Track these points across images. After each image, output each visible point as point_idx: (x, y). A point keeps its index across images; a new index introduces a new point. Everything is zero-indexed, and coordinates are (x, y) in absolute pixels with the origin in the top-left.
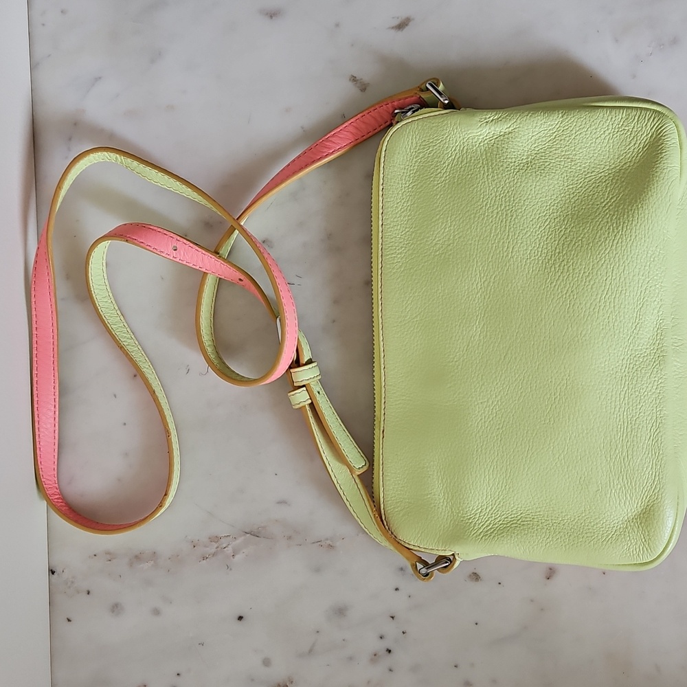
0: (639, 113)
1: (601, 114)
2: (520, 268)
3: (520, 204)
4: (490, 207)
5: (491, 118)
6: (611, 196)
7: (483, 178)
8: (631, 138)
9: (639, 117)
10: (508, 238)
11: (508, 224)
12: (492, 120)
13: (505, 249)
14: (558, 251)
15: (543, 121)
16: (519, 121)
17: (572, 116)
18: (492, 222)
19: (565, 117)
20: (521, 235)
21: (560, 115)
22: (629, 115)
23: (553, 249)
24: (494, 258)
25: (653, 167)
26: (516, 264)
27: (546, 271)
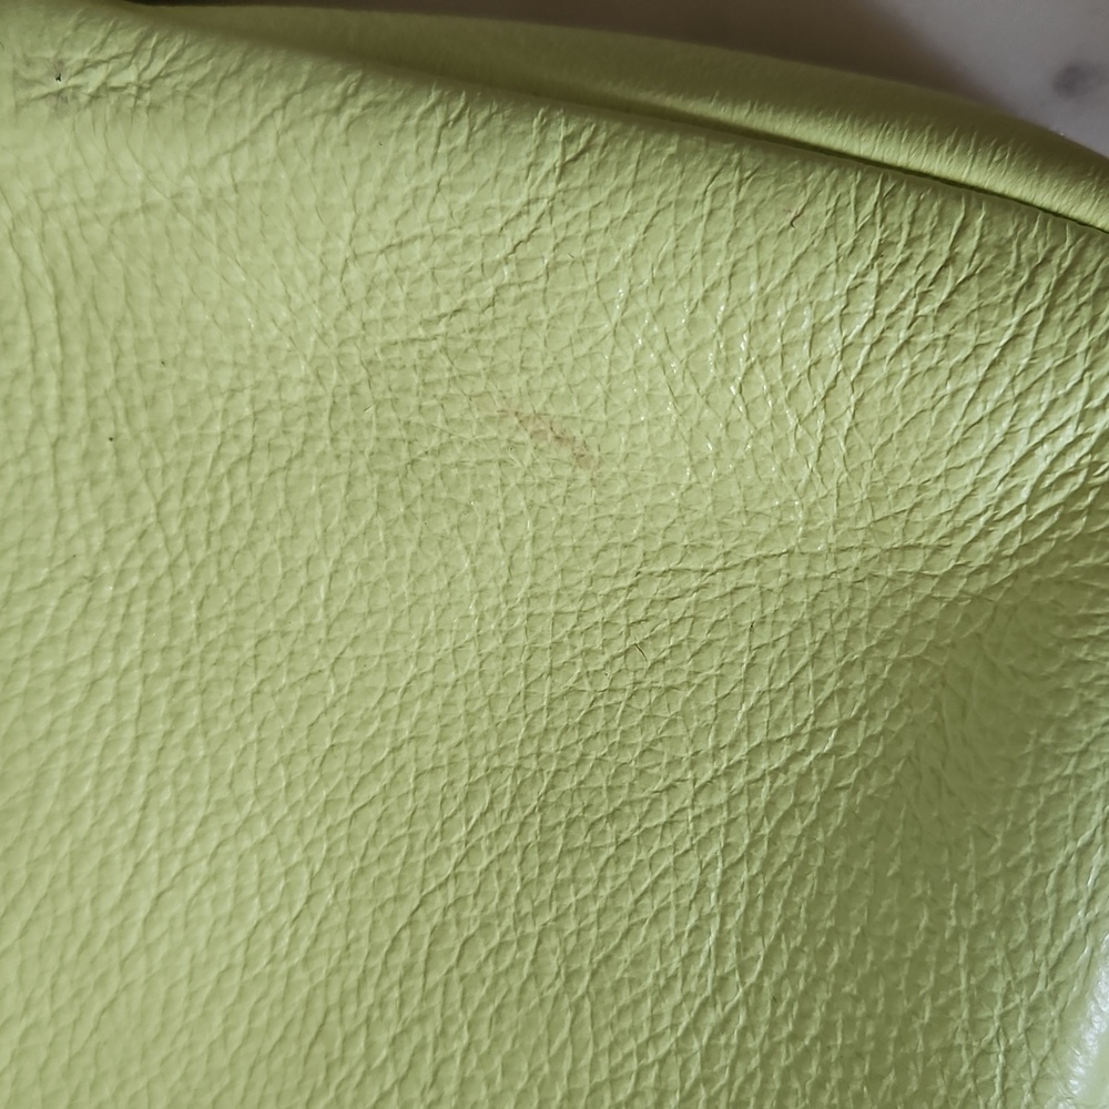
0: (1066, 253)
1: (822, 207)
2: (180, 1006)
3: (233, 656)
4: (52, 640)
5: (96, 78)
6: (759, 736)
7: (29, 450)
8: (979, 411)
9: (1061, 283)
10: (134, 843)
11: (146, 762)
12: (105, 89)
13: (108, 902)
14: (402, 957)
15: (429, 176)
16: (268, 146)
17: (627, 177)
18: (49, 734)
19: (581, 174)
20: (214, 838)
21: (553, 158)
22: (1001, 251)
23: (384, 937)
24: (36, 935)
25: (1051, 654)
26: (161, 987)
27: (319, 1049)
